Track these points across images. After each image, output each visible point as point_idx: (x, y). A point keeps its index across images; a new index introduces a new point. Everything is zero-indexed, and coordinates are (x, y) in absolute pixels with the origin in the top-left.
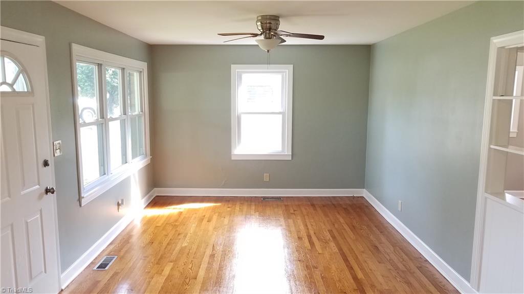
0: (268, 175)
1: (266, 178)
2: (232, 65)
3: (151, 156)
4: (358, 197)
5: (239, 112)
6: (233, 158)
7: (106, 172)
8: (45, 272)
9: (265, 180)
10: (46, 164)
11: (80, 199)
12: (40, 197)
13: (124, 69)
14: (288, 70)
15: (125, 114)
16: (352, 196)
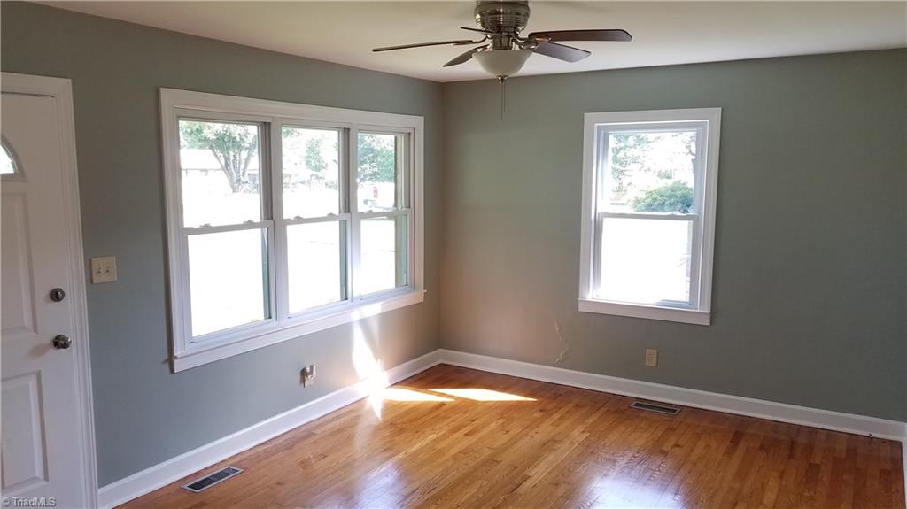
0: (656, 351)
1: (651, 357)
2: (585, 114)
3: (425, 289)
4: (884, 441)
5: (598, 211)
6: (582, 308)
7: (273, 315)
8: (46, 478)
9: (647, 364)
10: (56, 295)
11: (171, 359)
12: (38, 351)
13: (349, 129)
14: (710, 119)
15: (349, 212)
16: (867, 434)
